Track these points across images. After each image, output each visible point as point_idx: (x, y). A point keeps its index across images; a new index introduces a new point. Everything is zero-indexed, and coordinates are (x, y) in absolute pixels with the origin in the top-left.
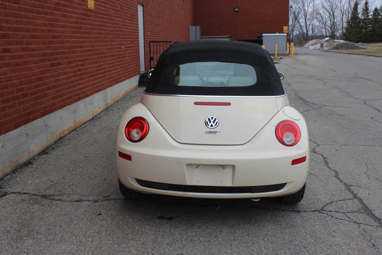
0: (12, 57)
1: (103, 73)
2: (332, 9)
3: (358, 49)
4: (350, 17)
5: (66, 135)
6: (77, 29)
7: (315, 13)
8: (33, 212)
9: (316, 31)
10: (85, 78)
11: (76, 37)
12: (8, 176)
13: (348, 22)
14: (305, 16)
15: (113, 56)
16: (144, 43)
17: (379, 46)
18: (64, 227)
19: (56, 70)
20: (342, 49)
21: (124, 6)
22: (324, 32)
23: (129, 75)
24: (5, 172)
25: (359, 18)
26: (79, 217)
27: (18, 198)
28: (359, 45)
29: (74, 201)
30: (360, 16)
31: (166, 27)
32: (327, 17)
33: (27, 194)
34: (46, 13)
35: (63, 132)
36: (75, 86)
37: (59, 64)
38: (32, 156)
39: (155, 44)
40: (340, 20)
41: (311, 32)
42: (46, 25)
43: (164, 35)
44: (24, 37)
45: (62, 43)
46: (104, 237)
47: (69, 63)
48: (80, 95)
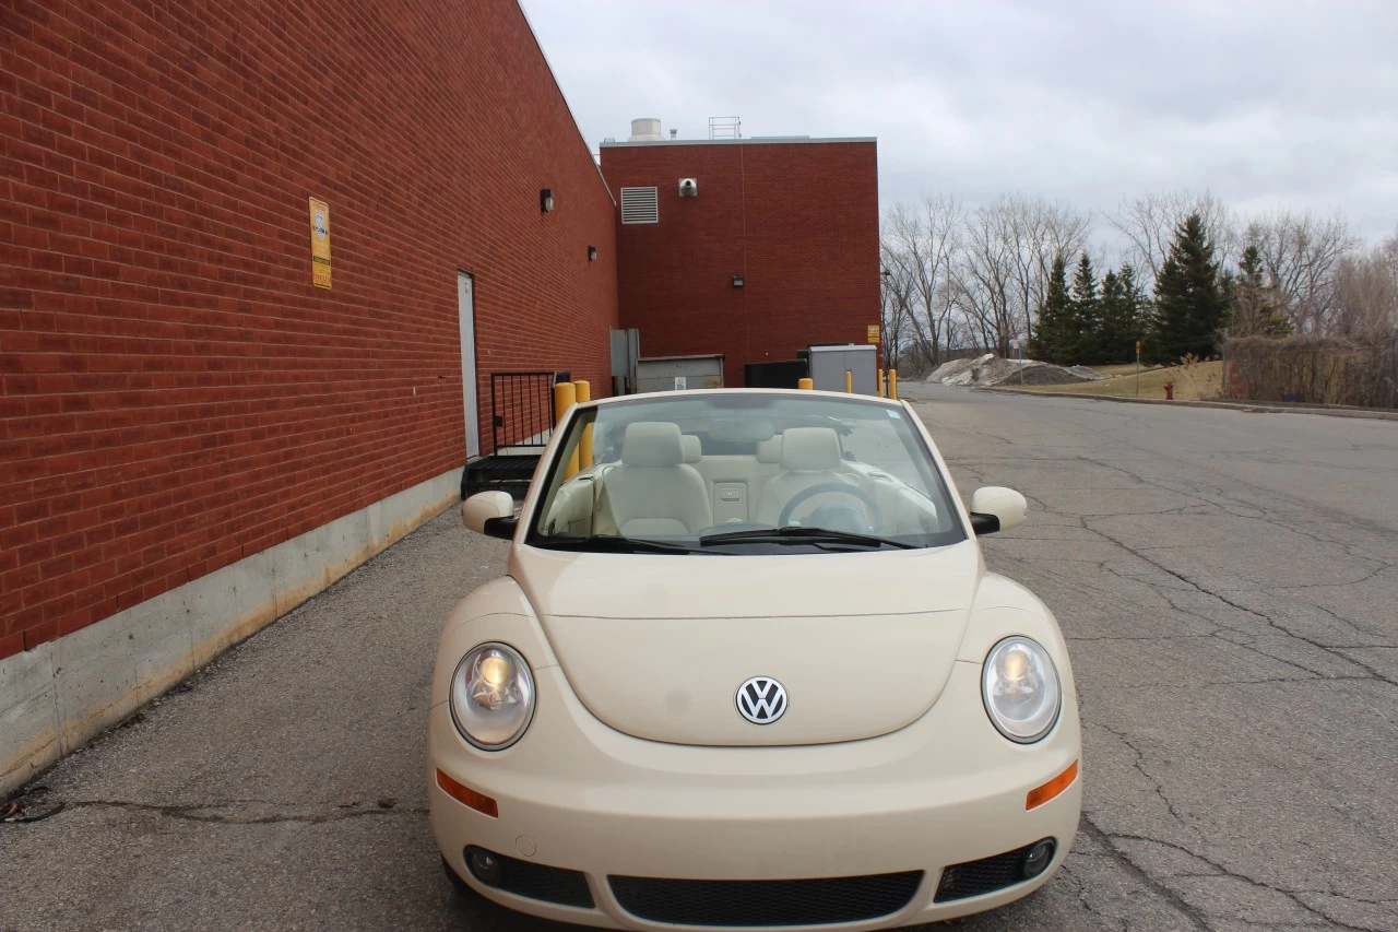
0: (91, 423)
1: (356, 463)
2: (997, 279)
3: (1071, 382)
4: (1046, 299)
5: (249, 637)
6: (280, 342)
7: (953, 289)
8: (136, 856)
9: (960, 336)
10: (304, 477)
11: (277, 365)
12: (74, 756)
13: (1042, 312)
14: (925, 297)
15: (386, 415)
16: (477, 377)
17: (1124, 374)
18: (223, 893)
19: (218, 455)
20: (1029, 383)
21: (417, 279)
22: (980, 338)
23: (432, 466)
24: (65, 744)
25: (1071, 301)
26: (268, 866)
27: (98, 816)
28: (1075, 370)
29: (257, 822)
30: (1071, 293)
31: (539, 333)
32: (985, 299)
33: (122, 804)
34: (192, 302)
35: (239, 630)
36: (273, 500)
37: (227, 439)
38: (144, 698)
39: (508, 380)
40: (1020, 306)
41: (946, 340)
42: (190, 333)
43: (535, 357)
44: (127, 366)
45: (236, 382)
46: (336, 918)
47: (258, 435)
48: (289, 524)
